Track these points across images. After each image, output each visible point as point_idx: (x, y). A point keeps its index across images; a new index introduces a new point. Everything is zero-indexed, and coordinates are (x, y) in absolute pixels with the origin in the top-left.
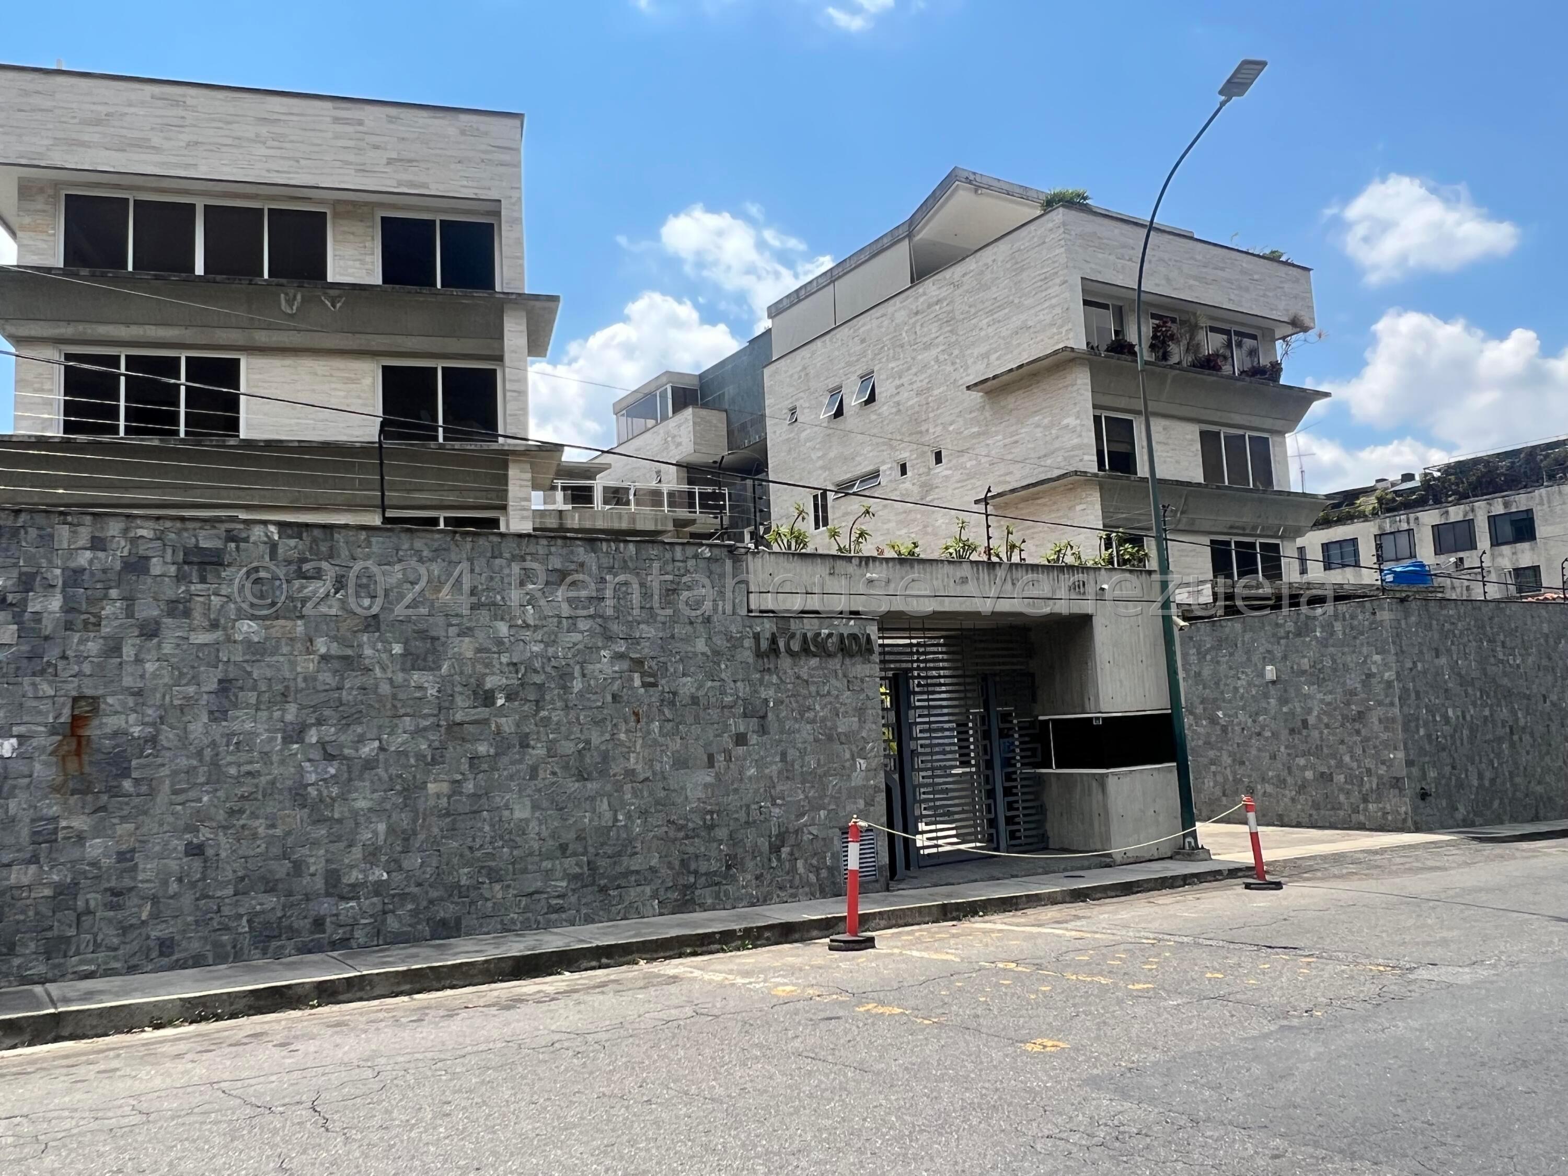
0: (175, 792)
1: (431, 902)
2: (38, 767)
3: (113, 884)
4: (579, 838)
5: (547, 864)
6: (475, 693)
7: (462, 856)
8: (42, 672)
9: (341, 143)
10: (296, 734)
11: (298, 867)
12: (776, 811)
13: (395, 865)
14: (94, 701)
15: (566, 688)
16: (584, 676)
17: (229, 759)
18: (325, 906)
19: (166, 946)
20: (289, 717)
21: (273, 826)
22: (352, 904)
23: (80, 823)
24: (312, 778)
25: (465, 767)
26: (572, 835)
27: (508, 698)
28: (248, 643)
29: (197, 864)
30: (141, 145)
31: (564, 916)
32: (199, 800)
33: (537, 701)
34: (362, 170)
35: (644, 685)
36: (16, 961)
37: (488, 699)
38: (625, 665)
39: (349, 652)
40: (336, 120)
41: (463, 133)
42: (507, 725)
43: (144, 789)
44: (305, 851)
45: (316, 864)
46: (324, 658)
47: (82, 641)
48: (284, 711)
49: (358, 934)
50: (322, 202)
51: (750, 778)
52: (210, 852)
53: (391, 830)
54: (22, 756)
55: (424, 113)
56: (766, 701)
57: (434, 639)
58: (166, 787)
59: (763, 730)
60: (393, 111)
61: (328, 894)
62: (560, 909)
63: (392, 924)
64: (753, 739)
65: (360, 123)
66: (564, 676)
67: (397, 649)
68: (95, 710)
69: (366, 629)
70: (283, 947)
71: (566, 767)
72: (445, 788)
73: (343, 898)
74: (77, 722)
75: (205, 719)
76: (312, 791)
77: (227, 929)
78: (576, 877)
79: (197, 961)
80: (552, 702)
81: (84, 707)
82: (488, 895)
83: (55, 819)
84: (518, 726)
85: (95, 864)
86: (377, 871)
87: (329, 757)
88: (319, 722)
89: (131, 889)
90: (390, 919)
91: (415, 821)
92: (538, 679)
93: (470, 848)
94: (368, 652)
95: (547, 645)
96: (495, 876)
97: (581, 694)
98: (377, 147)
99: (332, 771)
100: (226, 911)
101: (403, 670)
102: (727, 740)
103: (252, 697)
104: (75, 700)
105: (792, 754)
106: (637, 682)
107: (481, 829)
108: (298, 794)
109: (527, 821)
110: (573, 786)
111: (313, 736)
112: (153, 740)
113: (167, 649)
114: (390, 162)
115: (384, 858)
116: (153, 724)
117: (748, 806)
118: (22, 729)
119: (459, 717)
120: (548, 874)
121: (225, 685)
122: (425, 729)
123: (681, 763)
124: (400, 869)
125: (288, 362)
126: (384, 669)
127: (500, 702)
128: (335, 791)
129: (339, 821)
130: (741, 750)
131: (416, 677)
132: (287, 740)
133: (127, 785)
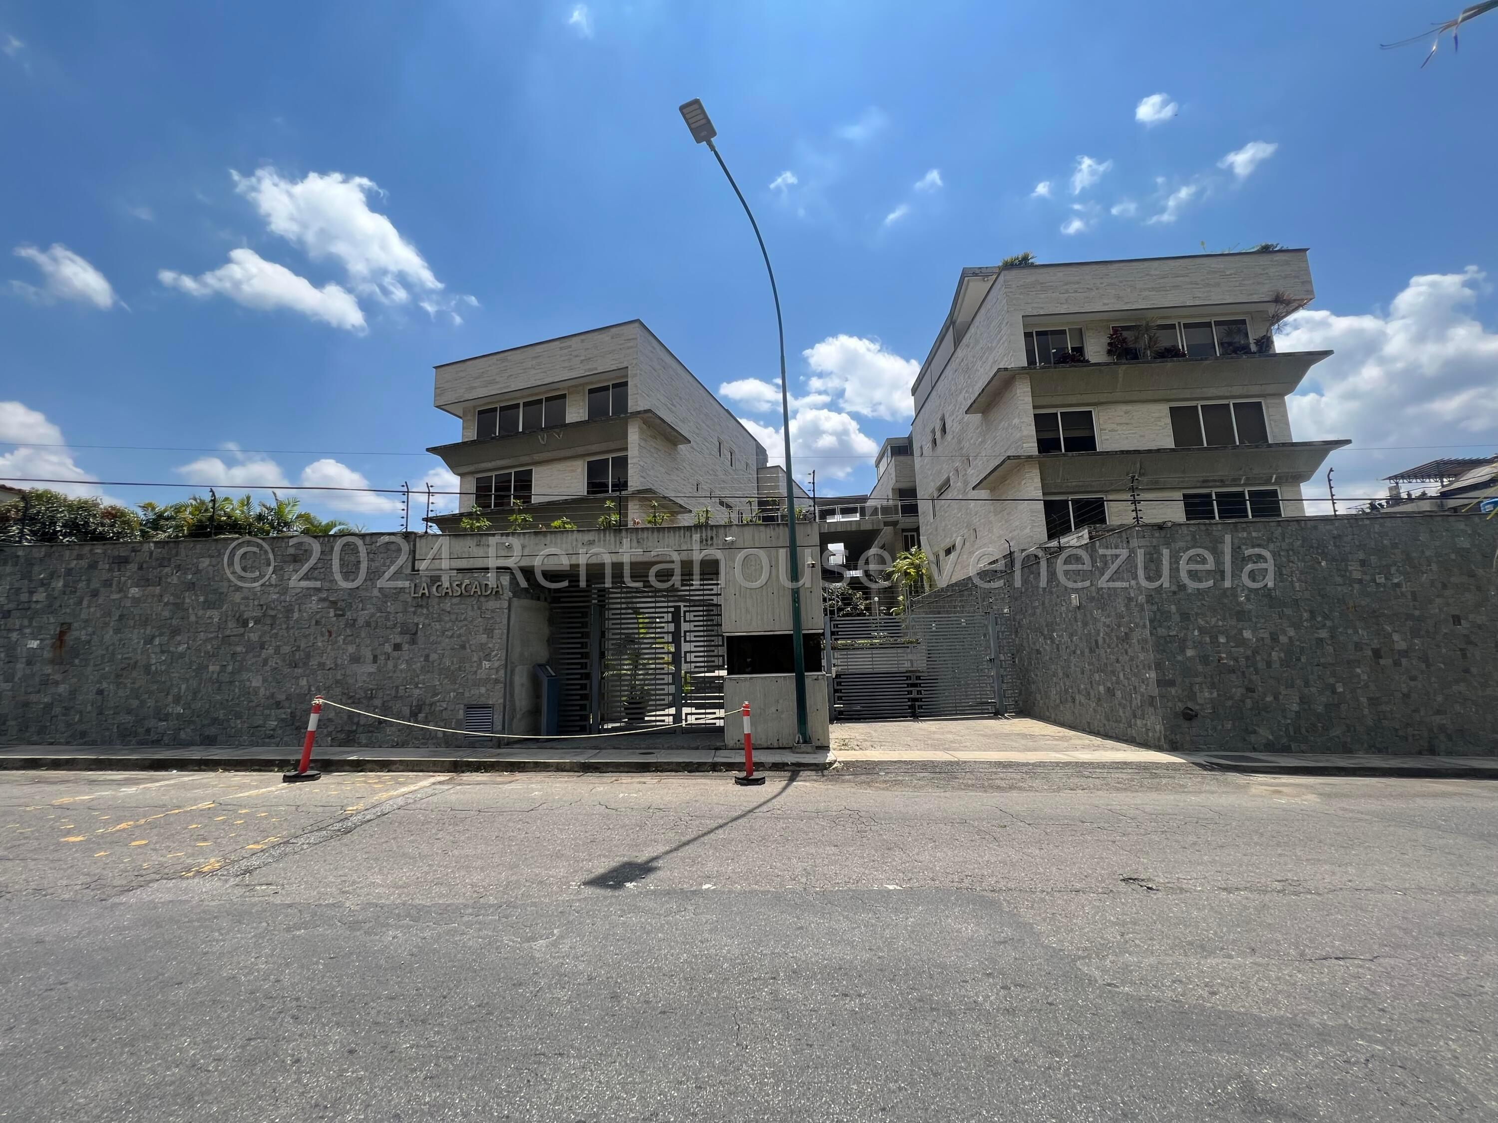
0: (96, 665)
1: (203, 726)
2: (45, 652)
3: (66, 704)
4: (287, 699)
5: (267, 712)
6: (238, 620)
7: (222, 703)
8: (52, 613)
9: (562, 359)
10: (150, 640)
11: (143, 703)
12: (417, 692)
13: (187, 706)
14: (70, 624)
15: (288, 618)
16: (300, 611)
17: (120, 651)
18: (152, 723)
19: (83, 734)
20: (148, 632)
21: (134, 683)
22: (165, 723)
23: (58, 677)
24: (154, 661)
25: (229, 657)
26: (283, 697)
27: (255, 624)
28: (134, 598)
29: (99, 697)
30: (493, 382)
31: (273, 741)
32: (104, 669)
33: (272, 625)
34: (571, 369)
35: (336, 615)
36: (28, 734)
37: (245, 623)
38: (326, 604)
39: (179, 601)
40: (561, 348)
41: (612, 338)
42: (254, 637)
43: (83, 663)
44: (147, 696)
45: (151, 703)
46: (166, 604)
47: (69, 599)
48: (145, 629)
49: (165, 738)
50: (564, 389)
51: (401, 671)
52: (106, 693)
53: (188, 689)
54: (41, 648)
55: (596, 334)
56: (417, 624)
57: (222, 593)
58: (92, 663)
59: (413, 642)
60: (583, 337)
61: (154, 718)
62: (272, 737)
63: (183, 735)
64: (406, 647)
65: (570, 347)
66: (289, 611)
67: (202, 599)
68: (69, 629)
69: (188, 589)
70: (131, 741)
71: (284, 661)
72: (217, 668)
73: (161, 720)
74: (62, 634)
75: (111, 633)
76: (153, 668)
77: (108, 729)
78: (283, 720)
79: (93, 743)
80: (280, 625)
81: (65, 627)
82: (233, 725)
83: (49, 675)
84: (260, 637)
85: (60, 695)
86: (179, 708)
87: (163, 652)
88: (161, 635)
89: (72, 707)
90: (182, 732)
91: (200, 684)
92: (272, 613)
93: (227, 700)
94: (187, 600)
95: (281, 595)
96: (238, 716)
97: (297, 621)
98: (576, 356)
99: (163, 658)
100: (109, 721)
101: (203, 609)
102: (388, 648)
103: (131, 623)
104: (63, 624)
105: (433, 657)
106: (332, 614)
107: (234, 691)
108: (147, 668)
109: (259, 688)
110: (286, 670)
111: (157, 641)
112: (89, 642)
113: (100, 601)
114: (582, 362)
115: (182, 702)
116: (90, 635)
117: (397, 687)
118: (42, 637)
119: (228, 632)
120: (267, 717)
121: (121, 617)
122: (212, 638)
123: (356, 659)
124: (190, 708)
125: (549, 467)
126: (193, 609)
127: (251, 625)
128: (163, 668)
129: (164, 682)
130: (396, 654)
131: (209, 613)
132: (145, 644)
133: (77, 661)
